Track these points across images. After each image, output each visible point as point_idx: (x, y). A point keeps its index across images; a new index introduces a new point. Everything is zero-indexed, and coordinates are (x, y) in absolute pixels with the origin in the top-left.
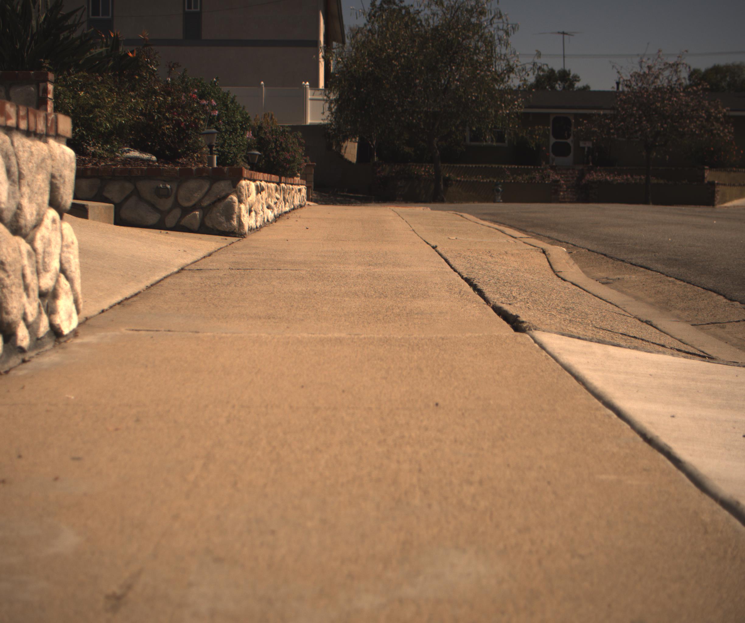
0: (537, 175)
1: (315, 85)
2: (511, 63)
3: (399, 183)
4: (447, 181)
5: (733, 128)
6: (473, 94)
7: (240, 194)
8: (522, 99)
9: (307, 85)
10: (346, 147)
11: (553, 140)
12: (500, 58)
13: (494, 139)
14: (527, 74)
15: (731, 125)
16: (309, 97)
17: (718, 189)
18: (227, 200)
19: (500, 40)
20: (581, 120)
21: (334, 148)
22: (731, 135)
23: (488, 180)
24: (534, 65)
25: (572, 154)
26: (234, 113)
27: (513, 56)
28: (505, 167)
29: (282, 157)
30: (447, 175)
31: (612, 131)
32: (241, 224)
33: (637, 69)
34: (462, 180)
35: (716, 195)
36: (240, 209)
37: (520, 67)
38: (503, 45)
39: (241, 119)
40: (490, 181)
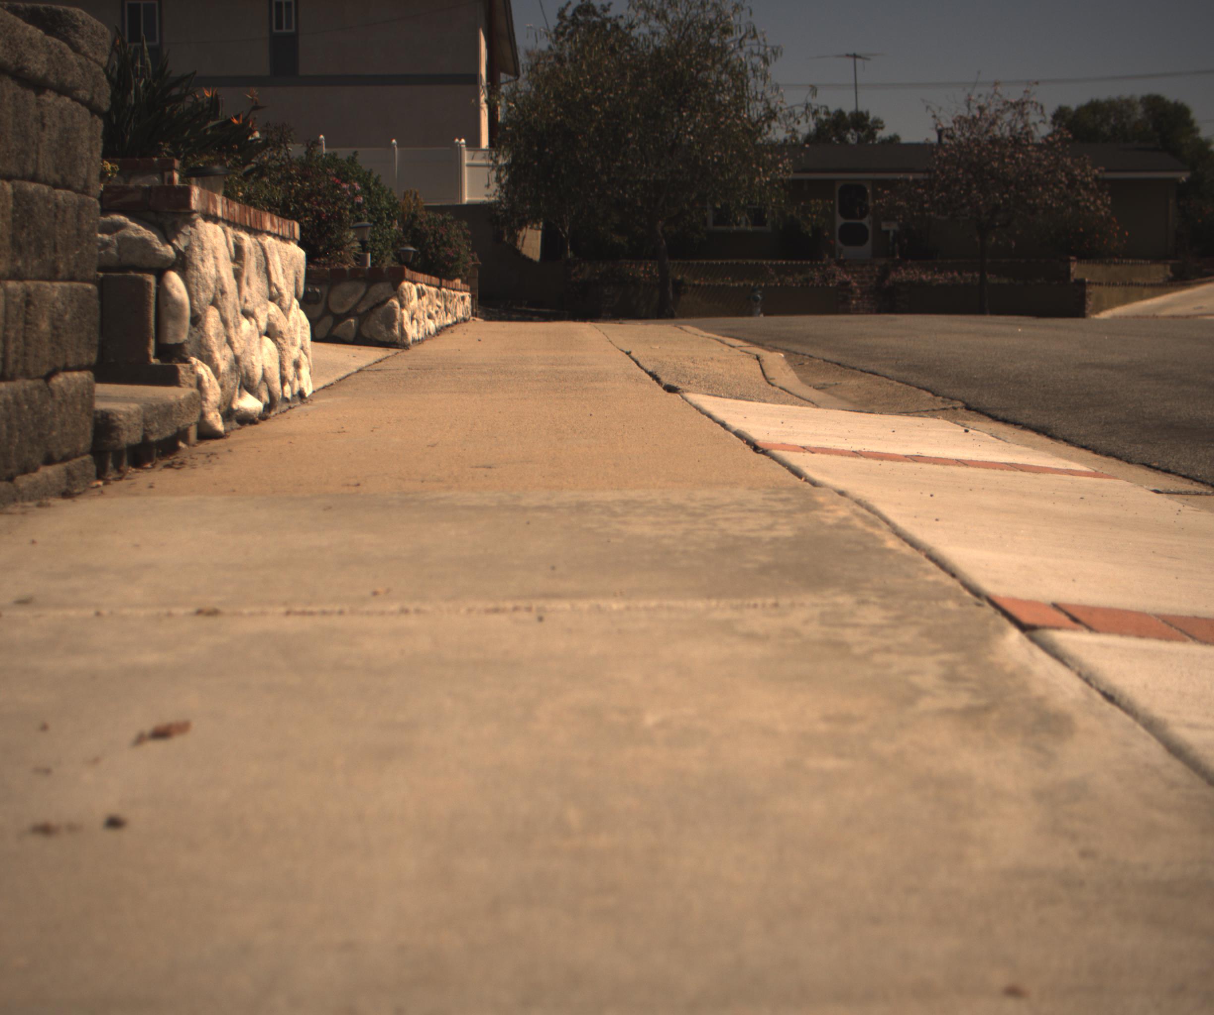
0: (816, 275)
1: (474, 143)
2: (772, 105)
3: (606, 290)
4: (678, 286)
5: (1109, 198)
6: (715, 154)
7: (402, 298)
8: (789, 159)
9: (463, 144)
10: (524, 238)
11: (840, 221)
12: (755, 98)
13: (749, 221)
14: (796, 122)
15: (1106, 193)
16: (466, 161)
17: (1091, 291)
18: (387, 305)
19: (754, 70)
20: (879, 190)
21: (506, 238)
22: (1106, 209)
23: (742, 284)
24: (807, 108)
25: (869, 243)
26: (379, 199)
27: (775, 94)
28: (767, 264)
29: (442, 254)
30: (679, 277)
31: (926, 206)
32: (403, 333)
33: (964, 112)
34: (702, 284)
35: (1087, 299)
36: (402, 315)
37: (786, 112)
38: (759, 78)
39: (388, 206)
40: (745, 285)
